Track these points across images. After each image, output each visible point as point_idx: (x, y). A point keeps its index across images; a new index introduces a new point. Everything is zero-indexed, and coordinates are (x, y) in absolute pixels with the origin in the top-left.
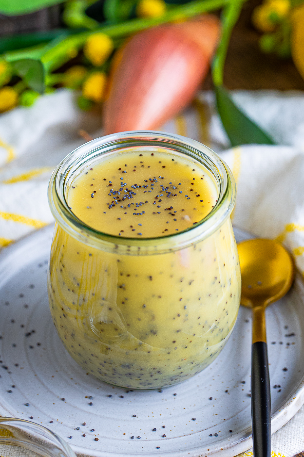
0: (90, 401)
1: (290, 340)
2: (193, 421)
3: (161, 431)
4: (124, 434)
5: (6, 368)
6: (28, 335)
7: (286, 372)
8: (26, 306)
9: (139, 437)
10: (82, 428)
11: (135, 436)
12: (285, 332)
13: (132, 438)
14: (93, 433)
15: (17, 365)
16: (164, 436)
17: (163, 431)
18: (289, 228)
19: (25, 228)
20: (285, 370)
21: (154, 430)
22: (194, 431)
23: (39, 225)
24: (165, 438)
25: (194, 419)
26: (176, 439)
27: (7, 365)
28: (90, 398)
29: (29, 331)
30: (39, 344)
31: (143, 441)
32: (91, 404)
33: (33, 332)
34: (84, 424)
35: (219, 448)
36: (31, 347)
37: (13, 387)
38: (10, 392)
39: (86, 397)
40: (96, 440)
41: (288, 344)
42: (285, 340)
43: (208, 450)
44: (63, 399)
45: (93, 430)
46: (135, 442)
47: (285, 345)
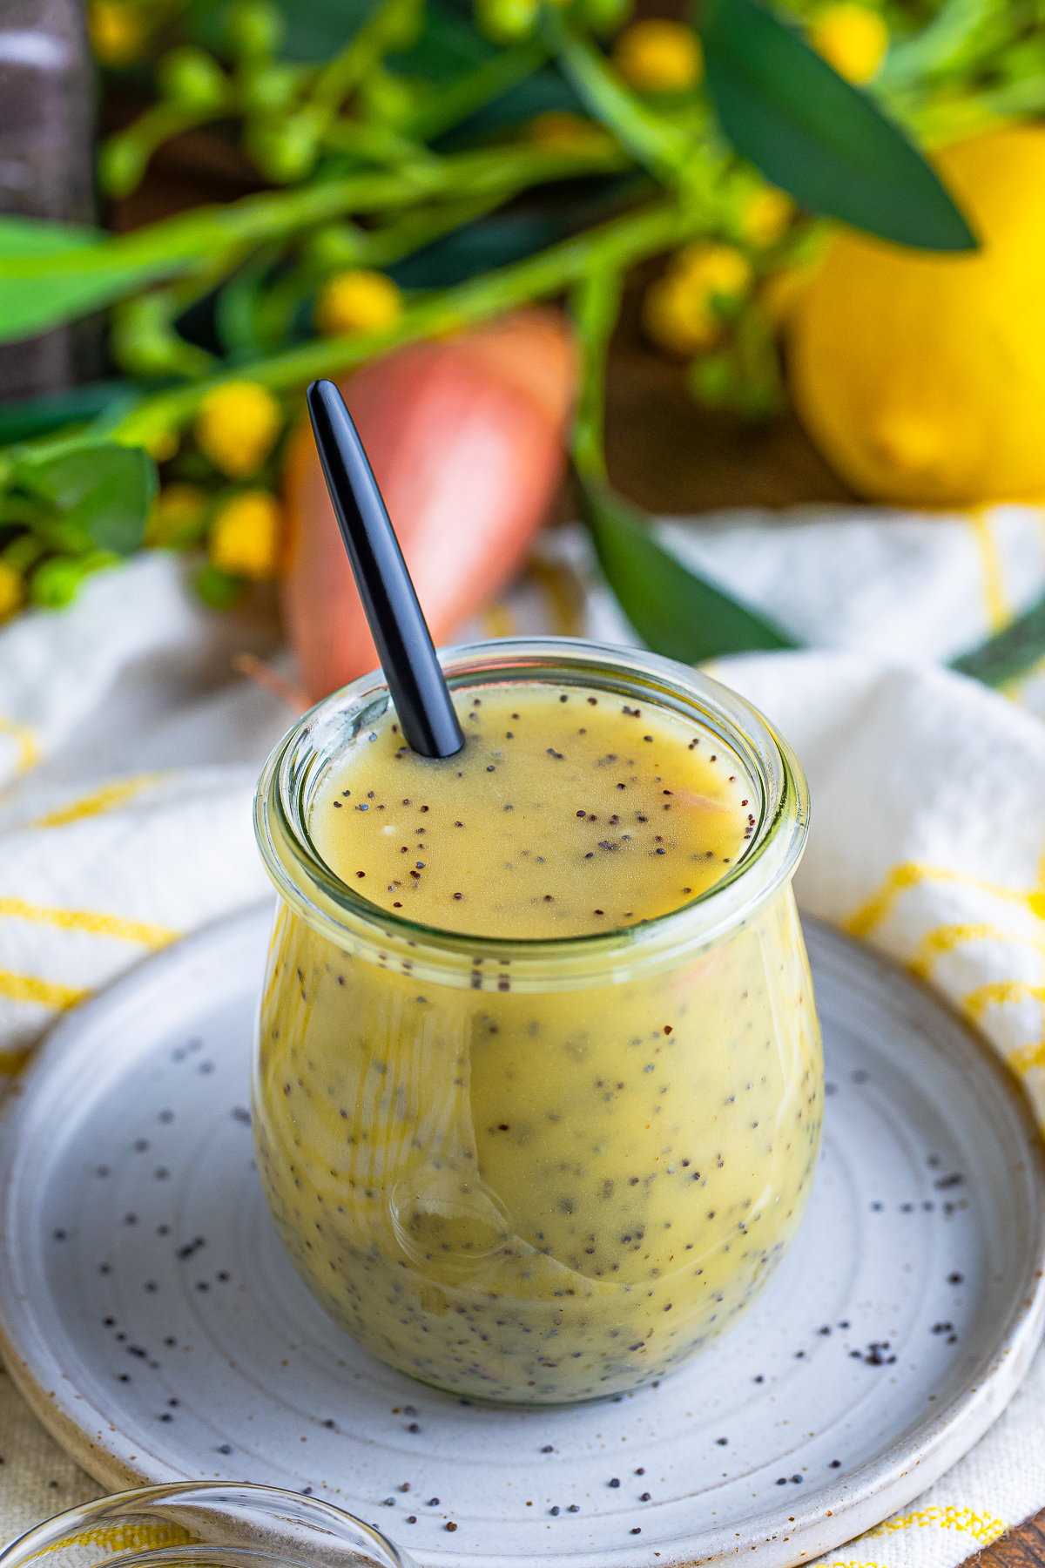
0: (409, 1421)
1: (953, 1195)
2: (721, 1448)
3: (633, 1486)
4: (529, 1504)
5: (140, 1353)
6: (186, 1252)
7: (961, 1288)
8: (162, 1174)
9: (573, 1509)
10: (400, 1498)
11: (563, 1505)
12: (932, 1176)
13: (554, 1511)
14: (435, 1509)
15: (170, 1342)
16: (645, 1497)
17: (641, 1486)
18: (905, 877)
19: (121, 951)
20: (955, 1279)
21: (615, 1483)
22: (732, 1474)
23: (159, 936)
24: (649, 1502)
25: (722, 1442)
26: (683, 1502)
27: (142, 1343)
28: (410, 1410)
29: (187, 1240)
30: (223, 1277)
31: (588, 1517)
32: (413, 1429)
33: (199, 1242)
34: (405, 1488)
35: (822, 1512)
36: (203, 1287)
37: (174, 1403)
38: (166, 1418)
39: (396, 1411)
40: (451, 1527)
41: (949, 1208)
42: (938, 1198)
43: (792, 1519)
44: (329, 1424)
45: (435, 1502)
46: (564, 1522)
47: (939, 1212)
